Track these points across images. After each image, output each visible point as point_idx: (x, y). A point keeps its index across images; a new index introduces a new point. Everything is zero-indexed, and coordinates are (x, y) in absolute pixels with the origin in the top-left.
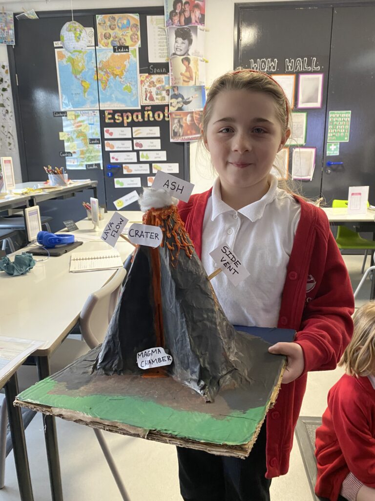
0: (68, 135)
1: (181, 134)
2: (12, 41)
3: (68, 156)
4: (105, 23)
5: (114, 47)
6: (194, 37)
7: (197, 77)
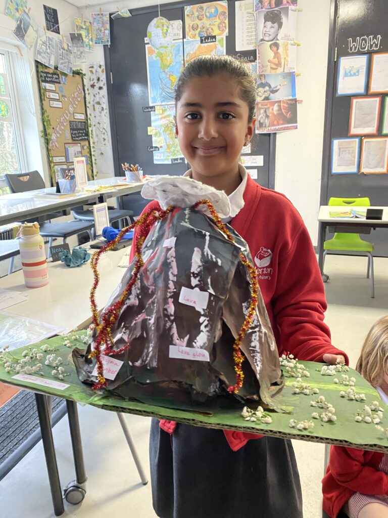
0: (156, 129)
1: (267, 125)
2: (108, 41)
3: (155, 150)
4: (193, 14)
5: (201, 38)
6: (284, 19)
7: (286, 63)
